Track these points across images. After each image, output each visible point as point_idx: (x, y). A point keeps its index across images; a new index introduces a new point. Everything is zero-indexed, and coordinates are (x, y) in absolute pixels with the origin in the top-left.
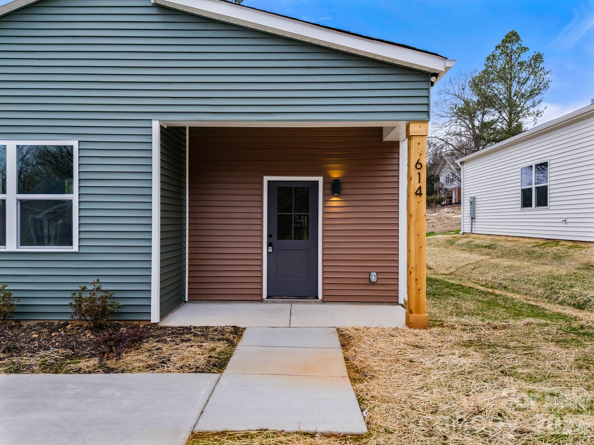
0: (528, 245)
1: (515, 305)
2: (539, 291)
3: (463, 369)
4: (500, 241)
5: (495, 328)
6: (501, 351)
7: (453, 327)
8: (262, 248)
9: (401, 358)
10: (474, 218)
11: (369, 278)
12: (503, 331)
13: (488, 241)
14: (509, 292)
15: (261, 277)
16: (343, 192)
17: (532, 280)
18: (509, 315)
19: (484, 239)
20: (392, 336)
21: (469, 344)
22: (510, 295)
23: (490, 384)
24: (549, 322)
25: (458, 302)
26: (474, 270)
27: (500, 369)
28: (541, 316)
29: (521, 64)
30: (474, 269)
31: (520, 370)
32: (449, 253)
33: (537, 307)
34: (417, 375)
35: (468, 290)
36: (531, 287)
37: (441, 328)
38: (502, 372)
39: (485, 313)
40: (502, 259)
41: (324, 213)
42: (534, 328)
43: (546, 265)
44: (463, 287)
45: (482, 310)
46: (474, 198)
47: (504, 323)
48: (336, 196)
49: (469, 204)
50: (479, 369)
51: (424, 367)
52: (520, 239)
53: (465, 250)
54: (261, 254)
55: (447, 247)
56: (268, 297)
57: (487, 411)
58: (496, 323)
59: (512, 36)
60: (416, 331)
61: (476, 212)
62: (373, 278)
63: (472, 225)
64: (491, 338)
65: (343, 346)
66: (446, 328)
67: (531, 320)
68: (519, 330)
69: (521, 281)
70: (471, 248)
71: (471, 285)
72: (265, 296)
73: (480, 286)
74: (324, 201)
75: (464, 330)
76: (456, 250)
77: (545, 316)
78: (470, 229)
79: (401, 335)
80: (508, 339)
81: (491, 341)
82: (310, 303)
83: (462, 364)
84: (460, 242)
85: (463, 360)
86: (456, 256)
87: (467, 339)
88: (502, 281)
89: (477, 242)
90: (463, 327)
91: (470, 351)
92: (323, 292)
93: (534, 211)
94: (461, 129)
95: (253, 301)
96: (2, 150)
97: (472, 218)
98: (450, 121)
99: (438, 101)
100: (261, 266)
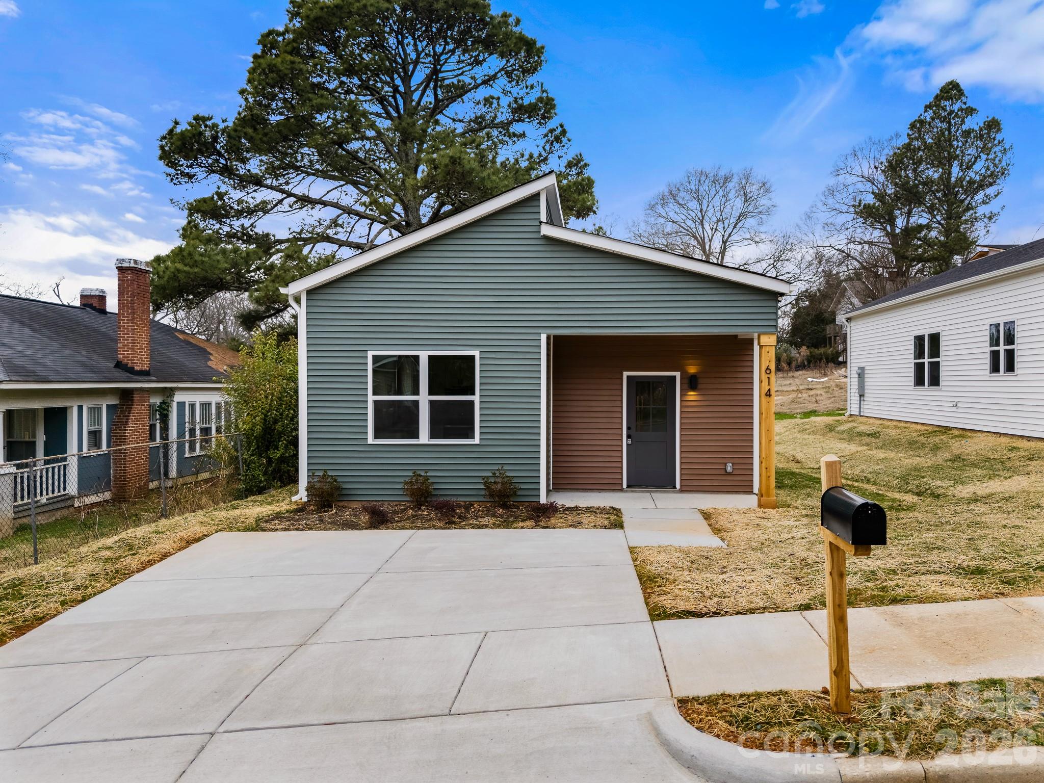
0: (915, 433)
4: (888, 427)
8: (621, 440)
9: (750, 523)
10: (863, 395)
11: (725, 469)
13: (874, 428)
15: (622, 468)
16: (700, 386)
17: (896, 472)
19: (871, 424)
20: (746, 513)
29: (967, 133)
32: (824, 443)
37: (786, 508)
40: (879, 451)
41: (681, 406)
43: (920, 456)
46: (862, 369)
48: (694, 391)
49: (857, 376)
52: (914, 425)
53: (844, 439)
54: (621, 446)
55: (824, 435)
56: (628, 486)
59: (951, 89)
60: (765, 510)
61: (866, 387)
62: (729, 469)
63: (860, 404)
65: (705, 519)
66: (790, 508)
69: (885, 474)
70: (853, 436)
72: (625, 486)
74: (681, 395)
76: (833, 439)
78: (858, 410)
79: (752, 512)
82: (668, 492)
84: (842, 428)
86: (832, 445)
88: (868, 474)
89: (862, 428)
92: (681, 482)
93: (927, 391)
94: (872, 234)
95: (613, 490)
96: (416, 358)
97: (861, 396)
98: (854, 219)
99: (835, 187)
100: (621, 457)
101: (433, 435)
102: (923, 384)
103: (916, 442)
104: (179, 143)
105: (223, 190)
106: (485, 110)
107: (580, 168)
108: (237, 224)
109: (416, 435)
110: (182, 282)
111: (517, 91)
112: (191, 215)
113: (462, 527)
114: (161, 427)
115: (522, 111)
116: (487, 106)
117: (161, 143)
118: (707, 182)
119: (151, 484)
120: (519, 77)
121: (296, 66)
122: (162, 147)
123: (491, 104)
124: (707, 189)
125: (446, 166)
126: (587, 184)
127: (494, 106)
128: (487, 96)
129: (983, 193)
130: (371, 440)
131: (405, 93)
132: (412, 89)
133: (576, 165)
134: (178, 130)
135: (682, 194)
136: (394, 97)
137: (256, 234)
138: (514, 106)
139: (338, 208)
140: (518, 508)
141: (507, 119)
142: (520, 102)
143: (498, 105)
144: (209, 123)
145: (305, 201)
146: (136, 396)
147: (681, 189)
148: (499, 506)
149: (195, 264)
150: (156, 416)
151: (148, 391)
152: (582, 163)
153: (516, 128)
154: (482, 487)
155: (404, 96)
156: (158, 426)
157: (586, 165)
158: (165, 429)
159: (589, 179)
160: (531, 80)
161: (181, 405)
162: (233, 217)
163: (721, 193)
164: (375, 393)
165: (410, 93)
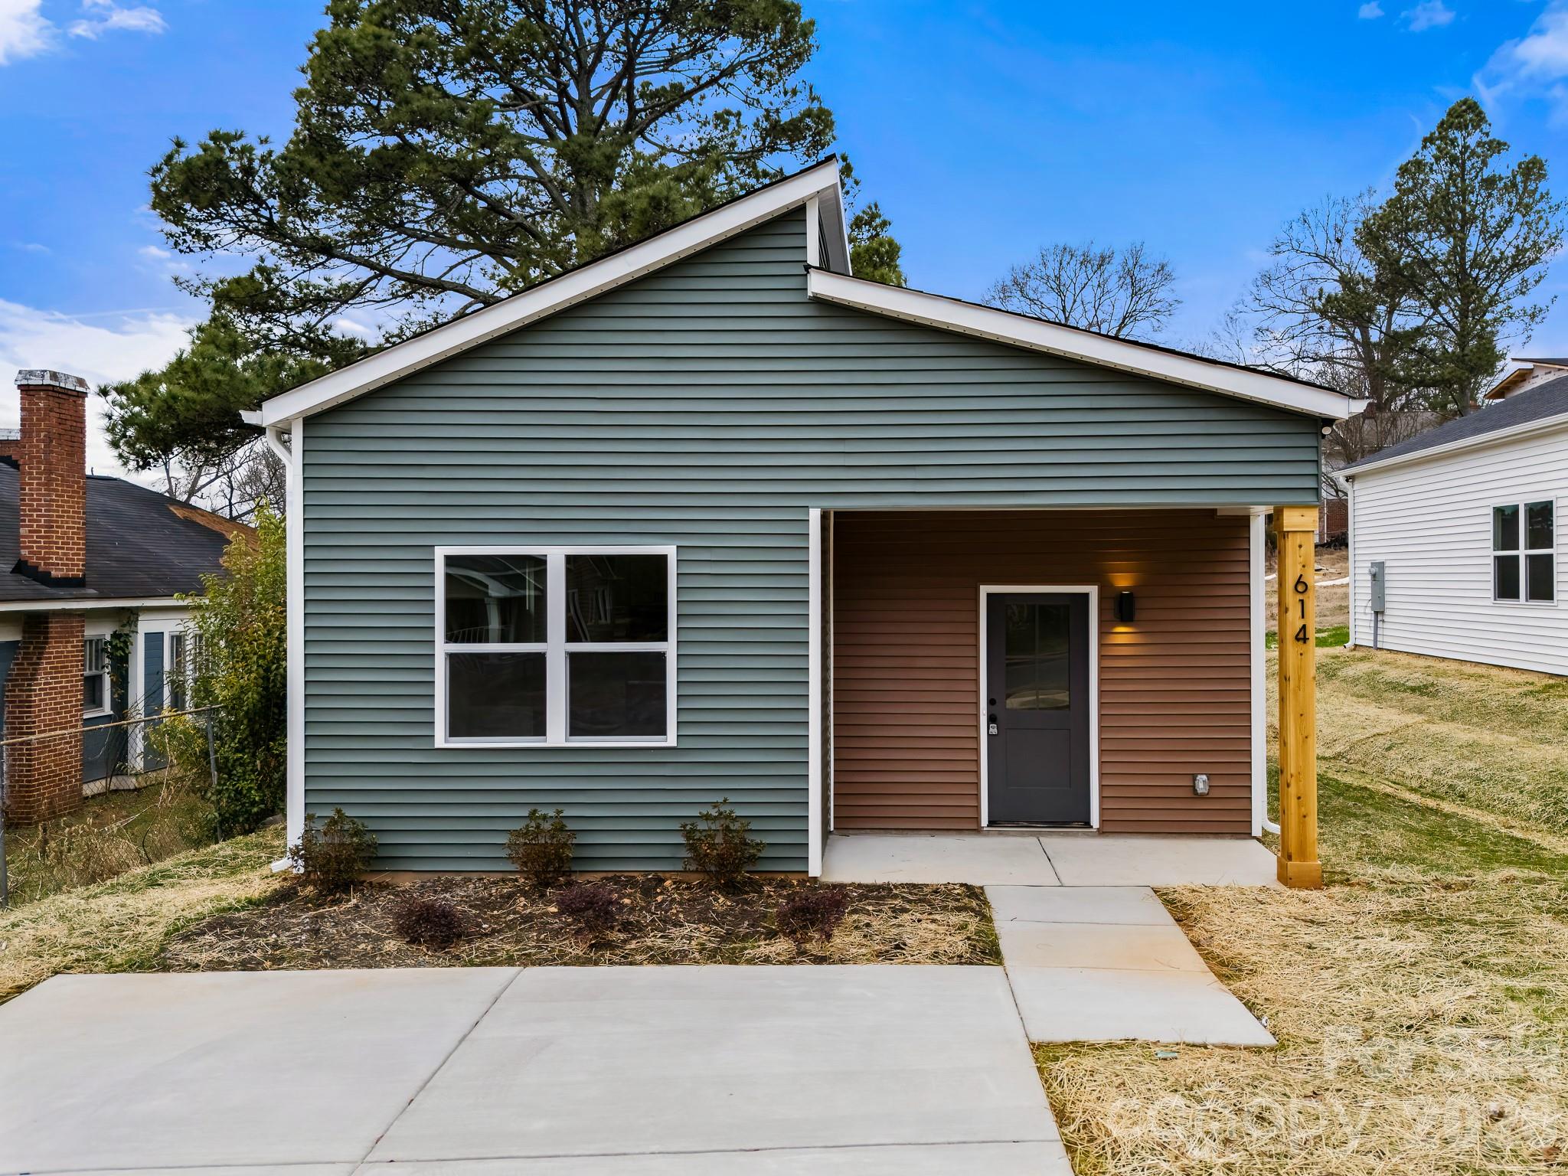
0: (1511, 690)
1: (1483, 838)
2: (1533, 807)
3: (1401, 959)
4: (1445, 674)
5: (1448, 887)
6: (1461, 930)
7: (1370, 887)
8: (977, 727)
9: (1290, 941)
10: (1382, 613)
11: (1194, 786)
12: (1462, 893)
13: (1417, 675)
14: (1472, 807)
15: (977, 784)
16: (1138, 615)
17: (1519, 781)
18: (1473, 860)
19: (1408, 666)
20: (1261, 903)
21: (1404, 917)
22: (1472, 814)
23: (1447, 980)
24: (1546, 875)
25: (1368, 832)
26: (1391, 752)
27: (1461, 959)
28: (1532, 863)
29: (1490, 183)
30: (1389, 749)
31: (1493, 960)
32: (1326, 703)
33: (1527, 842)
34: (1327, 968)
35: (1386, 803)
36: (1517, 796)
37: (1348, 888)
38: (1465, 962)
39: (1426, 856)
40: (1452, 725)
41: (1101, 657)
42: (1518, 888)
43: (1549, 742)
44: (1372, 794)
45: (1419, 850)
46: (1381, 565)
47: (1464, 879)
48: (1127, 626)
49: (1369, 577)
50: (1427, 959)
51: (1335, 956)
52: (1494, 672)
53: (1363, 696)
54: (977, 739)
56: (991, 823)
57: (1446, 1016)
58: (1451, 878)
59: (1464, 111)
60: (1303, 894)
61: (1387, 598)
62: (1201, 785)
63: (1376, 628)
64: (1442, 906)
65: (1178, 920)
66: (1357, 887)
67: (1513, 871)
68: (1492, 892)
69: (1496, 782)
70: (1378, 689)
71: (1389, 790)
72: (984, 822)
73: (1408, 793)
74: (1102, 634)
75: (1391, 892)
76: (1342, 695)
77: (1540, 863)
78: (1372, 637)
79: (1277, 902)
80: (1472, 908)
81: (1443, 912)
82: (1075, 835)
83: (1397, 951)
84: (1349, 672)
85: (1399, 946)
86: (1346, 710)
87: (1398, 909)
88: (1456, 781)
89: (1392, 674)
90: (1390, 886)
91: (1409, 929)
92: (1101, 815)
93: (1523, 610)
94: (1332, 345)
95: (960, 831)
96: (540, 563)
97: (1378, 613)
98: (1303, 322)
99: (1272, 272)
100: (977, 762)
101: (576, 728)
102: (1516, 596)
103: (1523, 709)
104: (182, 178)
105: (269, 263)
106: (717, 133)
107: (875, 229)
108: (298, 322)
109: (540, 730)
110: (181, 417)
111: (770, 99)
112: (218, 308)
113: (628, 960)
114: (113, 683)
115: (777, 133)
116: (721, 128)
117: (153, 179)
118: (1073, 263)
119: (85, 787)
120: (771, 75)
121: (384, 43)
122: (156, 187)
123: (727, 122)
124: (1073, 275)
125: (643, 212)
126: (887, 252)
127: (731, 127)
128: (720, 111)
129: (1520, 277)
130: (441, 738)
131: (581, 101)
132: (593, 95)
133: (869, 223)
134: (181, 158)
135: (1032, 284)
136: (560, 105)
137: (332, 339)
138: (765, 125)
139: (466, 294)
140: (760, 892)
141: (753, 147)
142: (774, 116)
143: (739, 125)
144: (237, 145)
145: (415, 284)
146: (54, 627)
147: (1032, 275)
148: (717, 888)
149: (205, 386)
150: (102, 661)
151: (79, 615)
152: (878, 221)
153: (769, 162)
154: (682, 840)
155: (578, 105)
156: (107, 680)
157: (884, 224)
158: (122, 682)
159: (891, 243)
160: (792, 81)
161: (154, 640)
162: (290, 310)
163: (1095, 282)
164: (451, 638)
165: (588, 101)
